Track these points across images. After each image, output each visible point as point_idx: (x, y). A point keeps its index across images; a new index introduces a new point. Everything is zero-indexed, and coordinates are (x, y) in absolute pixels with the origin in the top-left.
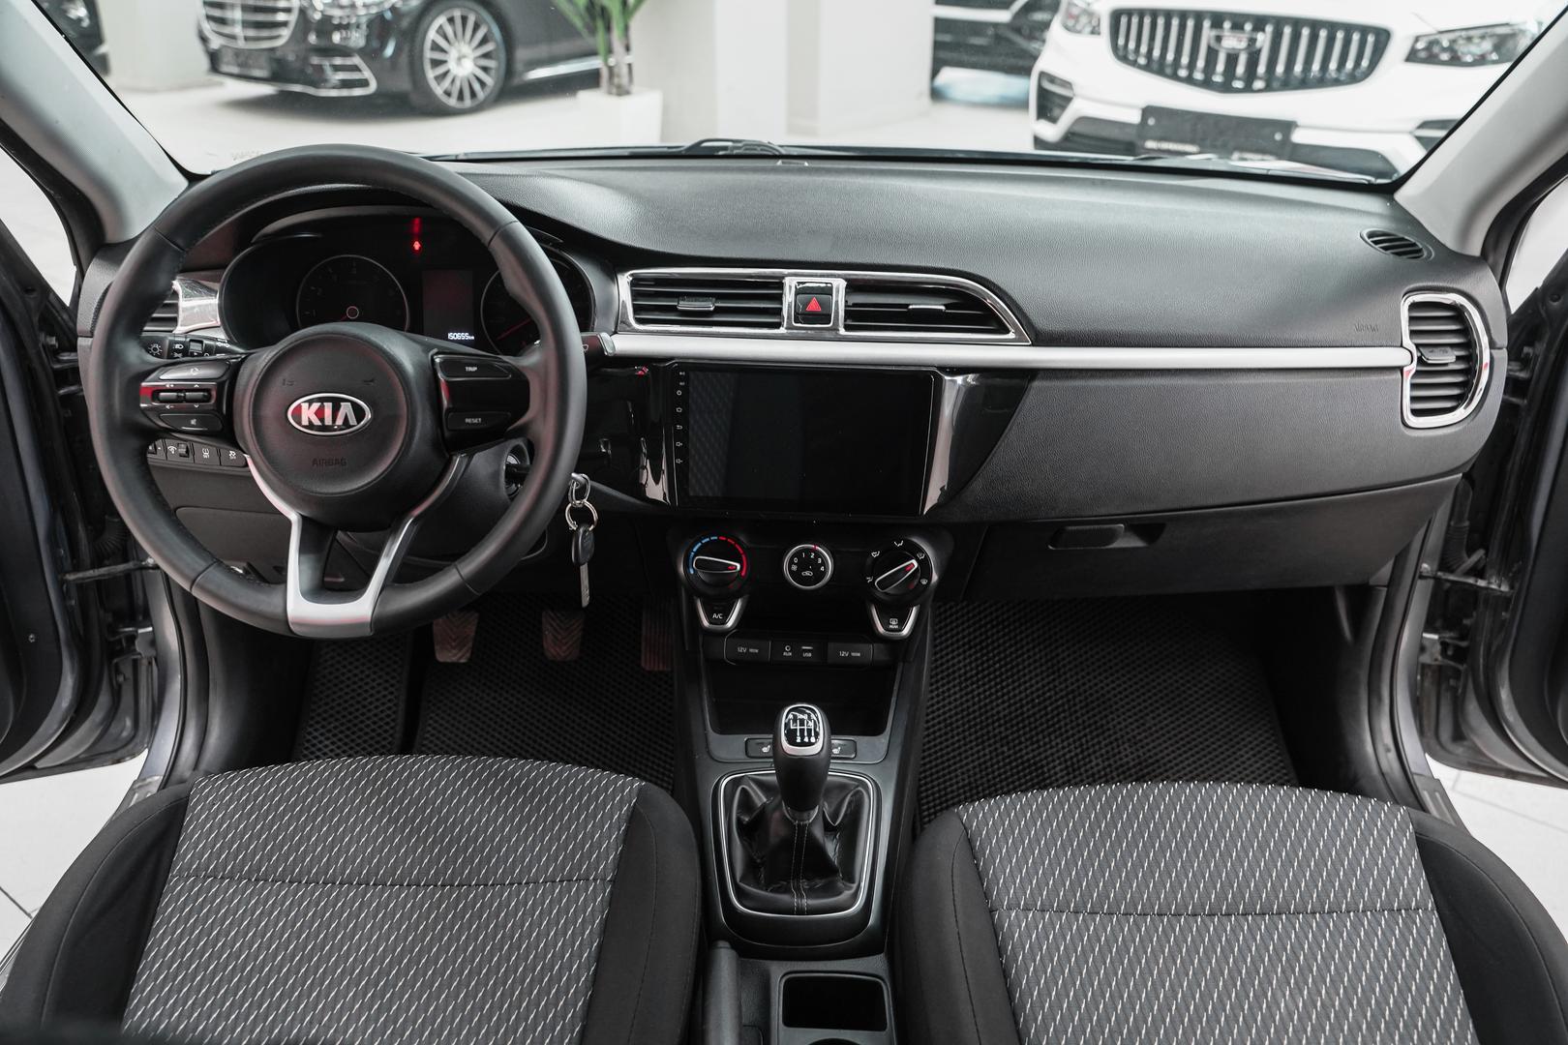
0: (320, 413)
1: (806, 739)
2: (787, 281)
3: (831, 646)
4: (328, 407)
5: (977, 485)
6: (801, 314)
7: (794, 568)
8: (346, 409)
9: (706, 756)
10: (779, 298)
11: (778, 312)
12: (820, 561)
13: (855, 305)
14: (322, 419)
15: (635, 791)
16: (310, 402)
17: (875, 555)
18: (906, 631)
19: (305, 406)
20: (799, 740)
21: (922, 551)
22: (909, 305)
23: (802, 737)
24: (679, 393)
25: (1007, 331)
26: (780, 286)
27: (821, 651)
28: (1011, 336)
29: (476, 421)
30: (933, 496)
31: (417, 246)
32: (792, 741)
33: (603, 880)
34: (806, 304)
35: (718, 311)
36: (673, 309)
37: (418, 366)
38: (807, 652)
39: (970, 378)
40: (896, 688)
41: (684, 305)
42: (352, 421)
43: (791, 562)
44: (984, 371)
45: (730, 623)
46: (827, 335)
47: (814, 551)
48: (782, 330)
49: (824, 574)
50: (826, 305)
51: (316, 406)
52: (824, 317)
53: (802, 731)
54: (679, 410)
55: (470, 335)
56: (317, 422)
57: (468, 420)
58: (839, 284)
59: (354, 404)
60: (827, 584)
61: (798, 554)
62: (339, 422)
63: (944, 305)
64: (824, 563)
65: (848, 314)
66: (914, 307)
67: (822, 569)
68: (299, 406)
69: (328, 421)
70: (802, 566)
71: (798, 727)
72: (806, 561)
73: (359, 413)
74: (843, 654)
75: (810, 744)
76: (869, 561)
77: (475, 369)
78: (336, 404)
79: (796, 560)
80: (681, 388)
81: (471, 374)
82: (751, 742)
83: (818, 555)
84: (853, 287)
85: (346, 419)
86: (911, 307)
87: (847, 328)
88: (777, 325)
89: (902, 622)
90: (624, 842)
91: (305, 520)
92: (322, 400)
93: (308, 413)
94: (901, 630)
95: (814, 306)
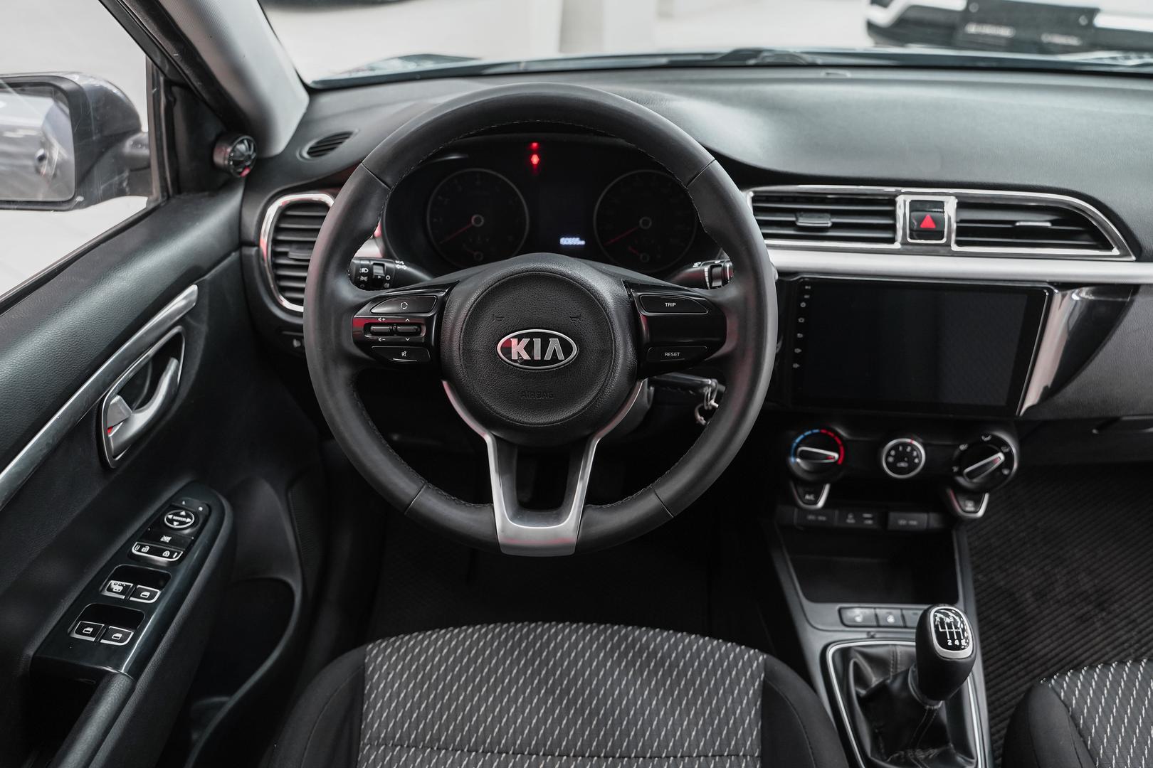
0: (529, 348)
1: (957, 643)
2: (900, 199)
3: (892, 516)
4: (537, 342)
5: (1070, 390)
6: (916, 231)
7: (891, 459)
8: (554, 344)
10: (892, 214)
11: (892, 228)
12: (915, 454)
13: (962, 221)
16: (520, 338)
17: (963, 447)
18: (981, 513)
19: (514, 341)
20: (950, 643)
21: (1006, 445)
22: (1016, 221)
23: (953, 640)
24: (803, 305)
25: (1110, 248)
26: (891, 201)
27: (883, 520)
28: (1115, 252)
29: (674, 355)
30: (1032, 398)
31: (535, 159)
32: (943, 643)
33: (752, 756)
34: (920, 220)
35: (836, 226)
36: (791, 225)
38: (868, 520)
39: (1084, 294)
40: (957, 557)
41: (803, 221)
42: (561, 356)
43: (888, 455)
45: (821, 503)
46: (942, 250)
47: (910, 444)
48: (897, 246)
49: (917, 465)
50: (939, 222)
51: (525, 341)
52: (939, 235)
53: (951, 633)
54: (801, 320)
55: (581, 239)
56: (526, 357)
57: (667, 354)
58: (950, 206)
59: (561, 339)
60: (918, 474)
61: (895, 447)
62: (548, 356)
63: (1050, 221)
64: (919, 456)
65: (960, 231)
66: (1022, 224)
67: (916, 461)
68: (509, 341)
69: (537, 356)
70: (899, 457)
71: (947, 630)
72: (903, 454)
73: (567, 349)
74: (902, 522)
75: (959, 648)
76: (957, 453)
77: (674, 304)
78: (545, 339)
79: (893, 453)
80: (805, 300)
81: (670, 309)
83: (914, 447)
84: (963, 205)
85: (554, 353)
86: (1018, 224)
87: (959, 243)
88: (892, 241)
89: (978, 503)
91: (498, 440)
92: (531, 336)
93: (518, 349)
94: (976, 512)
95: (928, 224)
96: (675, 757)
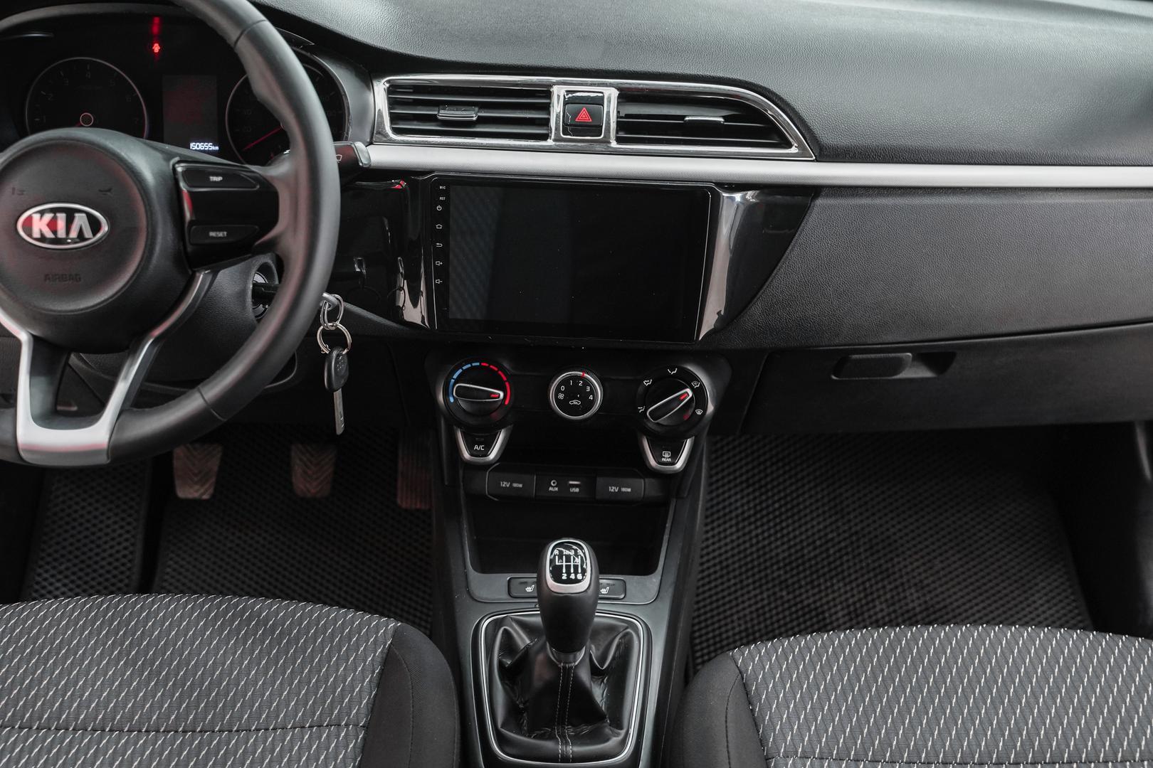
0: (52, 225)
1: (573, 576)
2: (555, 89)
3: (600, 481)
4: (61, 218)
5: (757, 309)
6: (570, 125)
7: (561, 396)
8: (80, 221)
9: (465, 596)
10: (546, 108)
11: (546, 122)
12: (588, 389)
13: (628, 116)
14: (55, 232)
15: (390, 633)
16: (42, 213)
17: (647, 383)
18: (679, 465)
19: (36, 217)
20: (564, 577)
21: (696, 379)
22: (685, 116)
23: (568, 573)
24: (439, 208)
25: (789, 146)
26: (548, 94)
27: (589, 486)
28: (794, 150)
29: (221, 234)
30: (709, 321)
31: (156, 48)
32: (557, 577)
33: (356, 725)
34: (575, 114)
35: (482, 121)
36: (432, 119)
37: (159, 175)
38: (575, 486)
39: (750, 195)
40: (668, 525)
41: (445, 114)
42: (88, 233)
43: (558, 391)
44: (765, 188)
45: (493, 455)
46: (598, 147)
47: (582, 378)
48: (550, 142)
49: (592, 403)
50: (597, 116)
51: (48, 217)
52: (596, 129)
53: (568, 567)
54: (439, 227)
55: (214, 145)
56: (49, 235)
57: (212, 234)
58: (611, 94)
59: (90, 216)
60: (595, 414)
61: (563, 382)
62: (74, 234)
63: (723, 117)
64: (593, 392)
65: (621, 126)
66: (690, 118)
67: (591, 397)
68: (30, 218)
69: (61, 233)
70: (571, 394)
71: (564, 564)
72: (575, 390)
73: (95, 226)
74: (613, 489)
75: (577, 581)
76: (640, 389)
77: (219, 179)
78: (70, 214)
79: (563, 388)
80: (442, 203)
81: (216, 184)
82: (514, 583)
83: (587, 383)
84: (626, 97)
85: (81, 232)
86: (687, 119)
87: (619, 140)
88: (545, 137)
89: (676, 455)
90: (378, 686)
92: (54, 211)
93: (40, 225)
94: (673, 464)
95: (584, 116)
96: (267, 729)
